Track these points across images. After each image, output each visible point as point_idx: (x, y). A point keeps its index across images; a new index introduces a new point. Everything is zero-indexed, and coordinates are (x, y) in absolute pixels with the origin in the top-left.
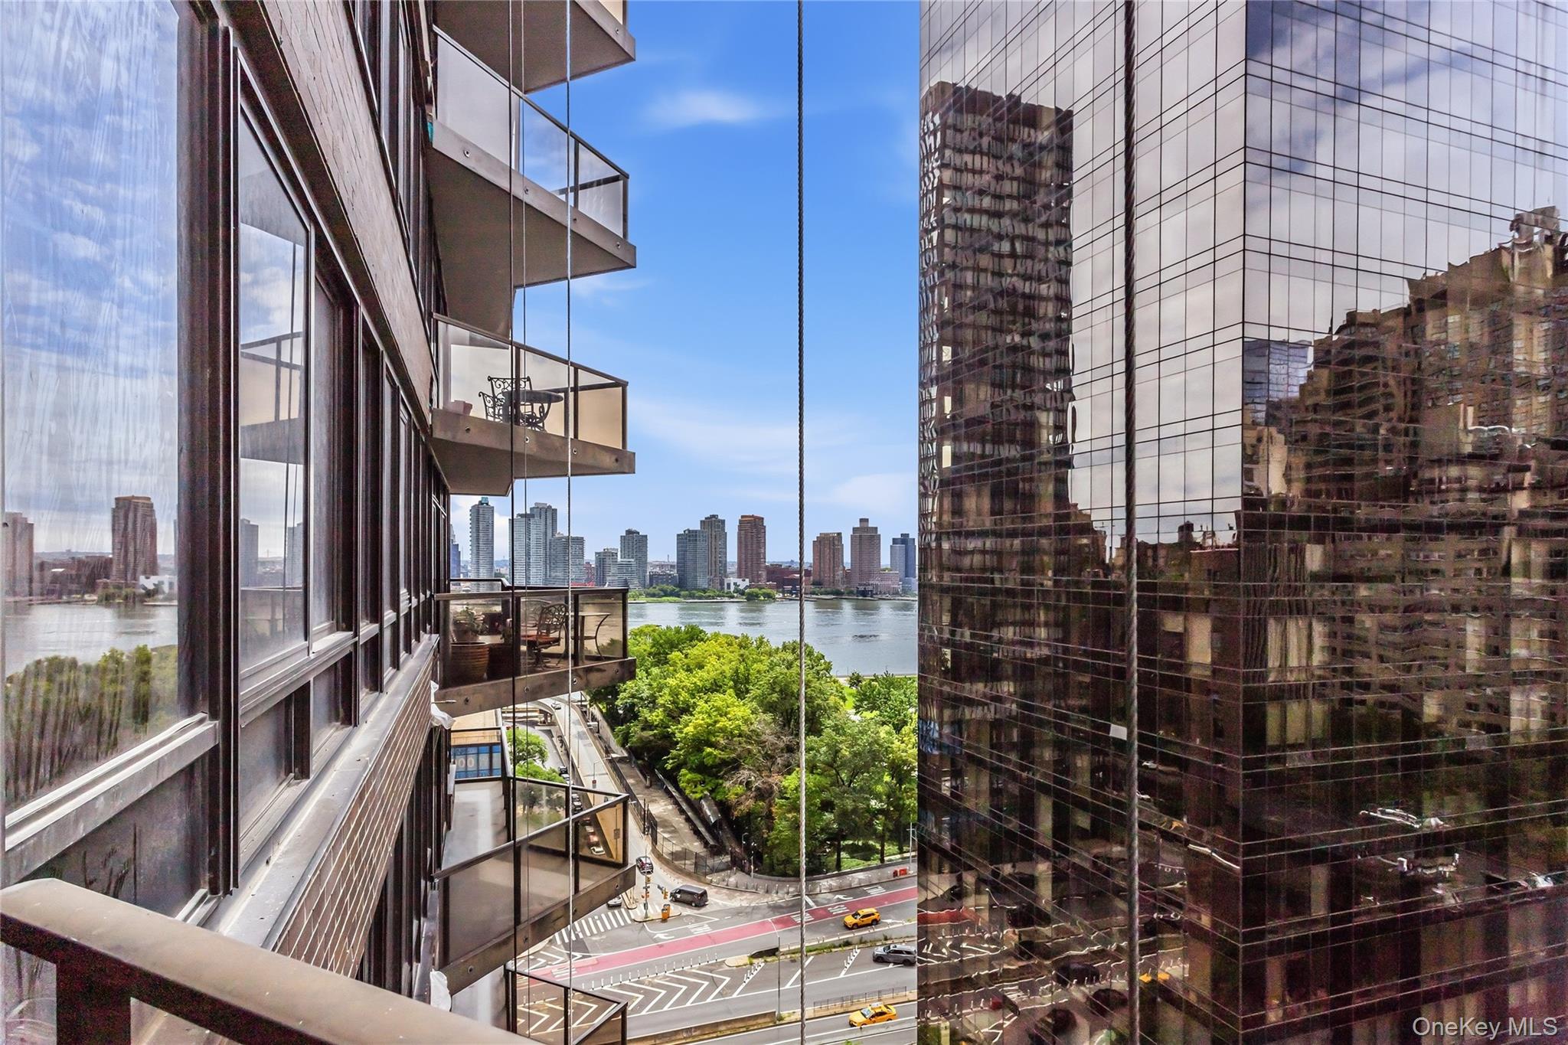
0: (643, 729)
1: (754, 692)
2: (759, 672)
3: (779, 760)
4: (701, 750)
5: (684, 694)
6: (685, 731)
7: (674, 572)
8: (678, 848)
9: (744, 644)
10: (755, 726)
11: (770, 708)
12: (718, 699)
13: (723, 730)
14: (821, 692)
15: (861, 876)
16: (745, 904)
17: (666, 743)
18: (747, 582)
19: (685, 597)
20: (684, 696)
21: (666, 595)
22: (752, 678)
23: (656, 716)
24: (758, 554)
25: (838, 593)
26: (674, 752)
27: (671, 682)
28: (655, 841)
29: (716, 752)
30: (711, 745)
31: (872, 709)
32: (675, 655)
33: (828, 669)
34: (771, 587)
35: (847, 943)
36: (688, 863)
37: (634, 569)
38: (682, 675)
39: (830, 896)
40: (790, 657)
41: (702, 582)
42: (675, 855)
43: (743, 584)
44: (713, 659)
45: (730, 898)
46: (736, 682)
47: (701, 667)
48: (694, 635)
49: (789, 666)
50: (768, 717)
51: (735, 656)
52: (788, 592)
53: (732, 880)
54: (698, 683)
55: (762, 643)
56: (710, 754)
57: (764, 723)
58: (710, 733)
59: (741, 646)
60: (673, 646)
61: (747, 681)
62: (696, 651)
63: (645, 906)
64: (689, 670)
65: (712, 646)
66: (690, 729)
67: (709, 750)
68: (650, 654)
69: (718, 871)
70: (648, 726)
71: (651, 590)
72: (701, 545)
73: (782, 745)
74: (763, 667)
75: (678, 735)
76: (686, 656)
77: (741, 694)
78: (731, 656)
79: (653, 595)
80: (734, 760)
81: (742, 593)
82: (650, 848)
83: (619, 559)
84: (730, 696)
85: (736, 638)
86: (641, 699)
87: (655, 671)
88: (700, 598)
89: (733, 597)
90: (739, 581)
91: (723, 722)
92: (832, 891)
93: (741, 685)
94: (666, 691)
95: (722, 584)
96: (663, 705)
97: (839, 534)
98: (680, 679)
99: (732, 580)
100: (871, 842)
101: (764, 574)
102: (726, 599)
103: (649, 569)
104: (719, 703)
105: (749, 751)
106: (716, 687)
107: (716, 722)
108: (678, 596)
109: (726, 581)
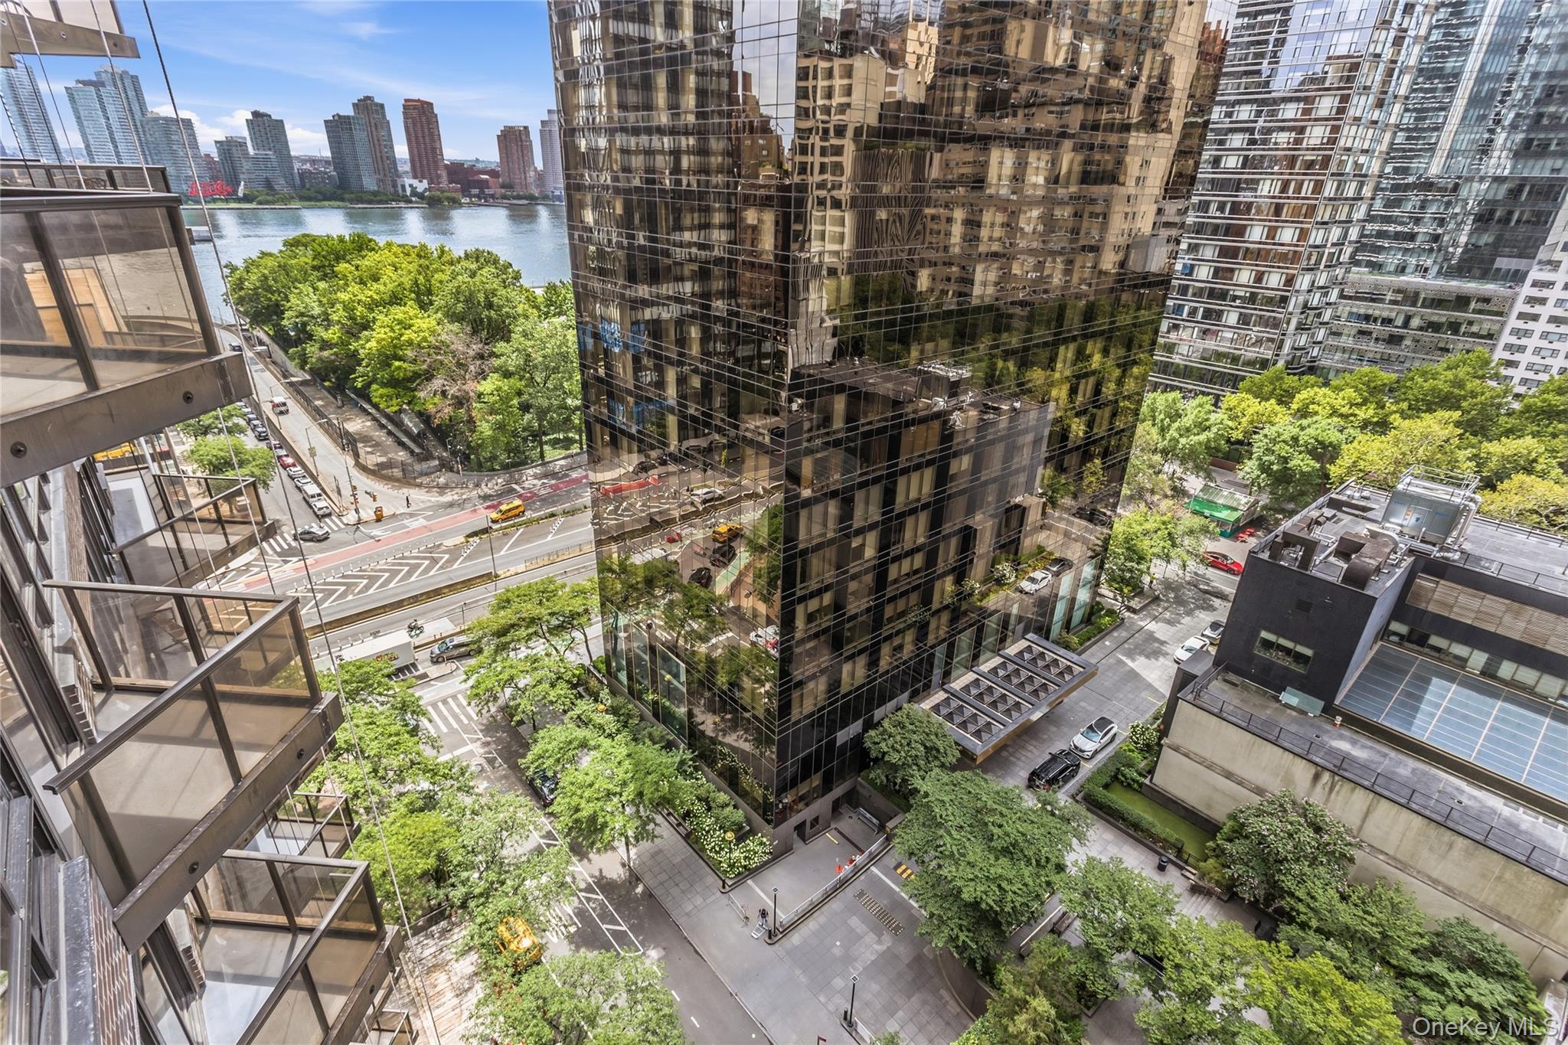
0: (321, 349)
1: (438, 301)
2: (441, 282)
3: (472, 368)
4: (389, 365)
5: (360, 308)
6: (368, 346)
7: (331, 170)
8: (383, 459)
9: (422, 252)
10: (444, 337)
11: (454, 317)
12: (398, 312)
13: (410, 343)
14: (508, 300)
15: (562, 462)
16: (456, 497)
17: (352, 362)
18: (425, 184)
19: (351, 201)
20: (360, 310)
21: (326, 199)
22: (435, 290)
23: (333, 334)
24: (434, 149)
25: (531, 198)
26: (360, 369)
27: (343, 296)
28: (356, 455)
29: (405, 365)
30: (400, 359)
31: (560, 314)
32: (342, 267)
33: (517, 276)
34: (456, 191)
35: (553, 515)
36: (397, 472)
37: (275, 164)
38: (354, 288)
39: (536, 482)
40: (474, 266)
41: (370, 183)
42: (381, 466)
43: (422, 186)
44: (389, 271)
45: (441, 494)
46: (418, 294)
47: (376, 279)
48: (362, 245)
49: (473, 275)
50: (455, 327)
51: (413, 267)
52: (475, 196)
53: (442, 480)
54: (375, 297)
55: (443, 252)
56: (399, 368)
57: (453, 335)
58: (395, 347)
59: (419, 256)
60: (339, 258)
61: (429, 292)
62: (369, 261)
63: (357, 511)
64: (362, 282)
65: (386, 256)
66: (373, 344)
67: (397, 363)
68: (314, 268)
69: (427, 474)
70: (325, 345)
71: (305, 193)
72: (360, 135)
73: (472, 353)
74: (445, 277)
75: (361, 351)
76: (357, 267)
77: (423, 306)
78: (410, 267)
79: (309, 199)
80: (427, 372)
81: (421, 196)
82: (351, 462)
83: (251, 151)
84: (411, 309)
85: (414, 247)
86: (312, 317)
87: (322, 285)
88: (370, 202)
89: (411, 202)
90: (415, 183)
91: (408, 335)
92: (536, 477)
93: (423, 297)
94: (338, 306)
95: (395, 186)
96: (339, 322)
97: (526, 128)
98: (351, 293)
99: (408, 181)
100: (571, 435)
101: (444, 174)
102: (402, 205)
103: (297, 166)
104: (400, 316)
105: (441, 363)
106: (395, 299)
107: (401, 335)
108: (343, 200)
109: (399, 182)
